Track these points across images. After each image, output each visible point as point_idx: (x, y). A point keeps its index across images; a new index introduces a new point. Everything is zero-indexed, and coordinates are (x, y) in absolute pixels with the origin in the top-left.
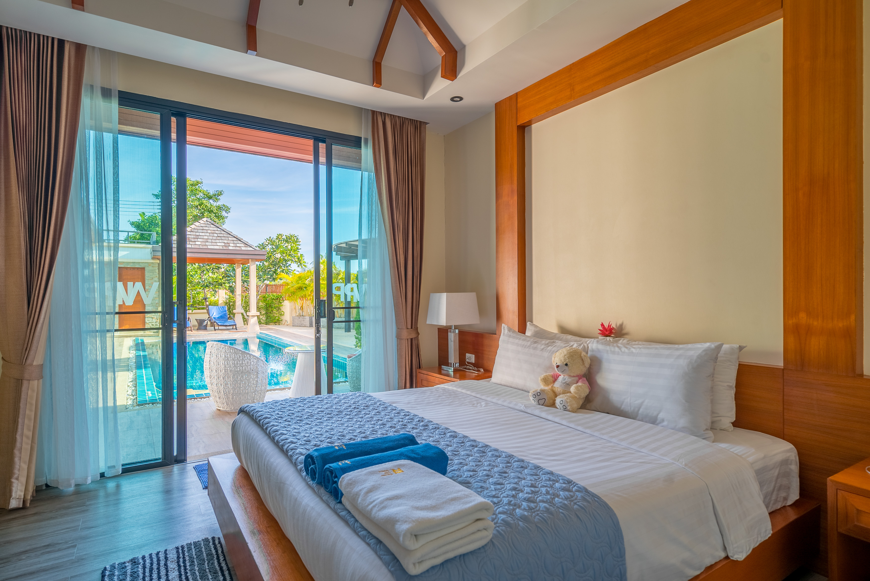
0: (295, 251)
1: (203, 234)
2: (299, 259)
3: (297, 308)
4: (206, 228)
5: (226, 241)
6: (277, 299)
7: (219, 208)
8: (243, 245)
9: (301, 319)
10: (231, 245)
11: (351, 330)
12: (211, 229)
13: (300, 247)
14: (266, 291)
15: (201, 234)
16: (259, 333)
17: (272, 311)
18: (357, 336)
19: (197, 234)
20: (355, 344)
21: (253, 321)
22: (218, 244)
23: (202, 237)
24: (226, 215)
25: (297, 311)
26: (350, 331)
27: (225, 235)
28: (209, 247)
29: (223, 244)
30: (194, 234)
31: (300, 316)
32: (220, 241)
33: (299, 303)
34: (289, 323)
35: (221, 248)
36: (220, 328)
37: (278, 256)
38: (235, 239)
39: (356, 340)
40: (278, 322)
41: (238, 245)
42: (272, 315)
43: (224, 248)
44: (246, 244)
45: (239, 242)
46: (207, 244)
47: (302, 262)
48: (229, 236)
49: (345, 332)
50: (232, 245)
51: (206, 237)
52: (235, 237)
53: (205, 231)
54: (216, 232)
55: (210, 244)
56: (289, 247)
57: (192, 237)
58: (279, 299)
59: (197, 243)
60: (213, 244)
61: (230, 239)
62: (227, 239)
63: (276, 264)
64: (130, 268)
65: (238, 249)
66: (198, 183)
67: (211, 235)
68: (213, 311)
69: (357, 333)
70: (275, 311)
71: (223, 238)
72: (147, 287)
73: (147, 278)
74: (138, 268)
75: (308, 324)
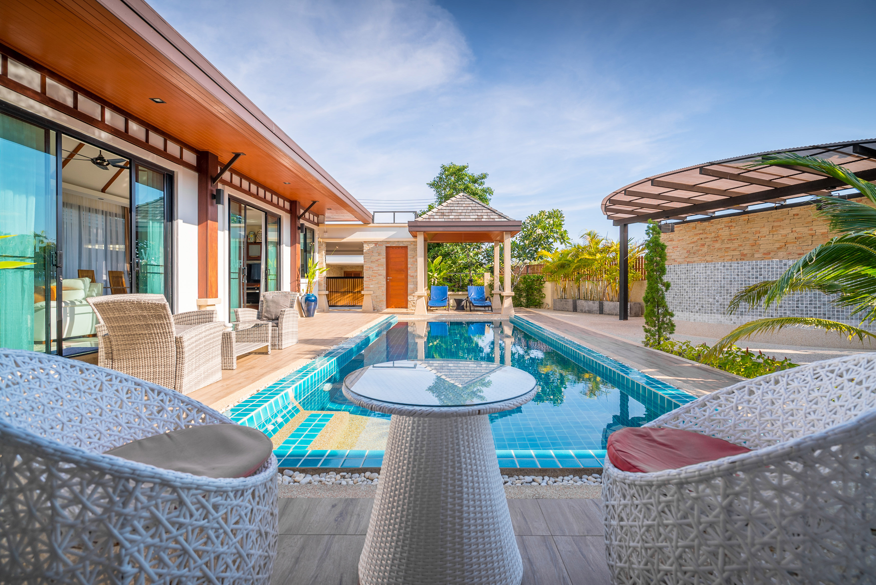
0: (557, 226)
1: (458, 208)
2: (562, 235)
3: (559, 290)
5: (479, 214)
6: (538, 280)
7: (485, 191)
8: (497, 217)
9: (563, 302)
10: (484, 217)
11: (629, 318)
12: (466, 202)
13: (563, 223)
14: (527, 271)
15: (455, 208)
16: (513, 316)
17: (533, 293)
18: (647, 327)
19: (452, 208)
20: (645, 340)
21: (508, 302)
22: (471, 217)
23: (456, 211)
24: (489, 197)
25: (559, 293)
26: (627, 319)
27: (479, 208)
28: (462, 220)
29: (476, 217)
30: (449, 208)
31: (562, 299)
32: (474, 214)
33: (560, 285)
34: (550, 306)
35: (474, 220)
36: (476, 309)
37: (539, 231)
38: (489, 211)
39: (645, 333)
40: (539, 305)
41: (492, 217)
42: (532, 297)
43: (477, 220)
44: (500, 216)
45: (493, 214)
46: (460, 217)
47: (565, 239)
48: (483, 208)
49: (620, 319)
50: (486, 217)
51: (461, 211)
52: (489, 209)
53: (460, 205)
54: (471, 205)
55: (463, 217)
56: (552, 222)
57: (447, 211)
58: (540, 281)
59: (451, 217)
60: (466, 217)
61: (484, 211)
62: (481, 211)
63: (537, 242)
64: (396, 247)
65: (492, 220)
66: (464, 168)
67: (466, 208)
68: (471, 291)
69: (647, 323)
70: (535, 293)
71: (477, 211)
72: (409, 266)
73: (409, 257)
74: (402, 247)
75: (571, 308)
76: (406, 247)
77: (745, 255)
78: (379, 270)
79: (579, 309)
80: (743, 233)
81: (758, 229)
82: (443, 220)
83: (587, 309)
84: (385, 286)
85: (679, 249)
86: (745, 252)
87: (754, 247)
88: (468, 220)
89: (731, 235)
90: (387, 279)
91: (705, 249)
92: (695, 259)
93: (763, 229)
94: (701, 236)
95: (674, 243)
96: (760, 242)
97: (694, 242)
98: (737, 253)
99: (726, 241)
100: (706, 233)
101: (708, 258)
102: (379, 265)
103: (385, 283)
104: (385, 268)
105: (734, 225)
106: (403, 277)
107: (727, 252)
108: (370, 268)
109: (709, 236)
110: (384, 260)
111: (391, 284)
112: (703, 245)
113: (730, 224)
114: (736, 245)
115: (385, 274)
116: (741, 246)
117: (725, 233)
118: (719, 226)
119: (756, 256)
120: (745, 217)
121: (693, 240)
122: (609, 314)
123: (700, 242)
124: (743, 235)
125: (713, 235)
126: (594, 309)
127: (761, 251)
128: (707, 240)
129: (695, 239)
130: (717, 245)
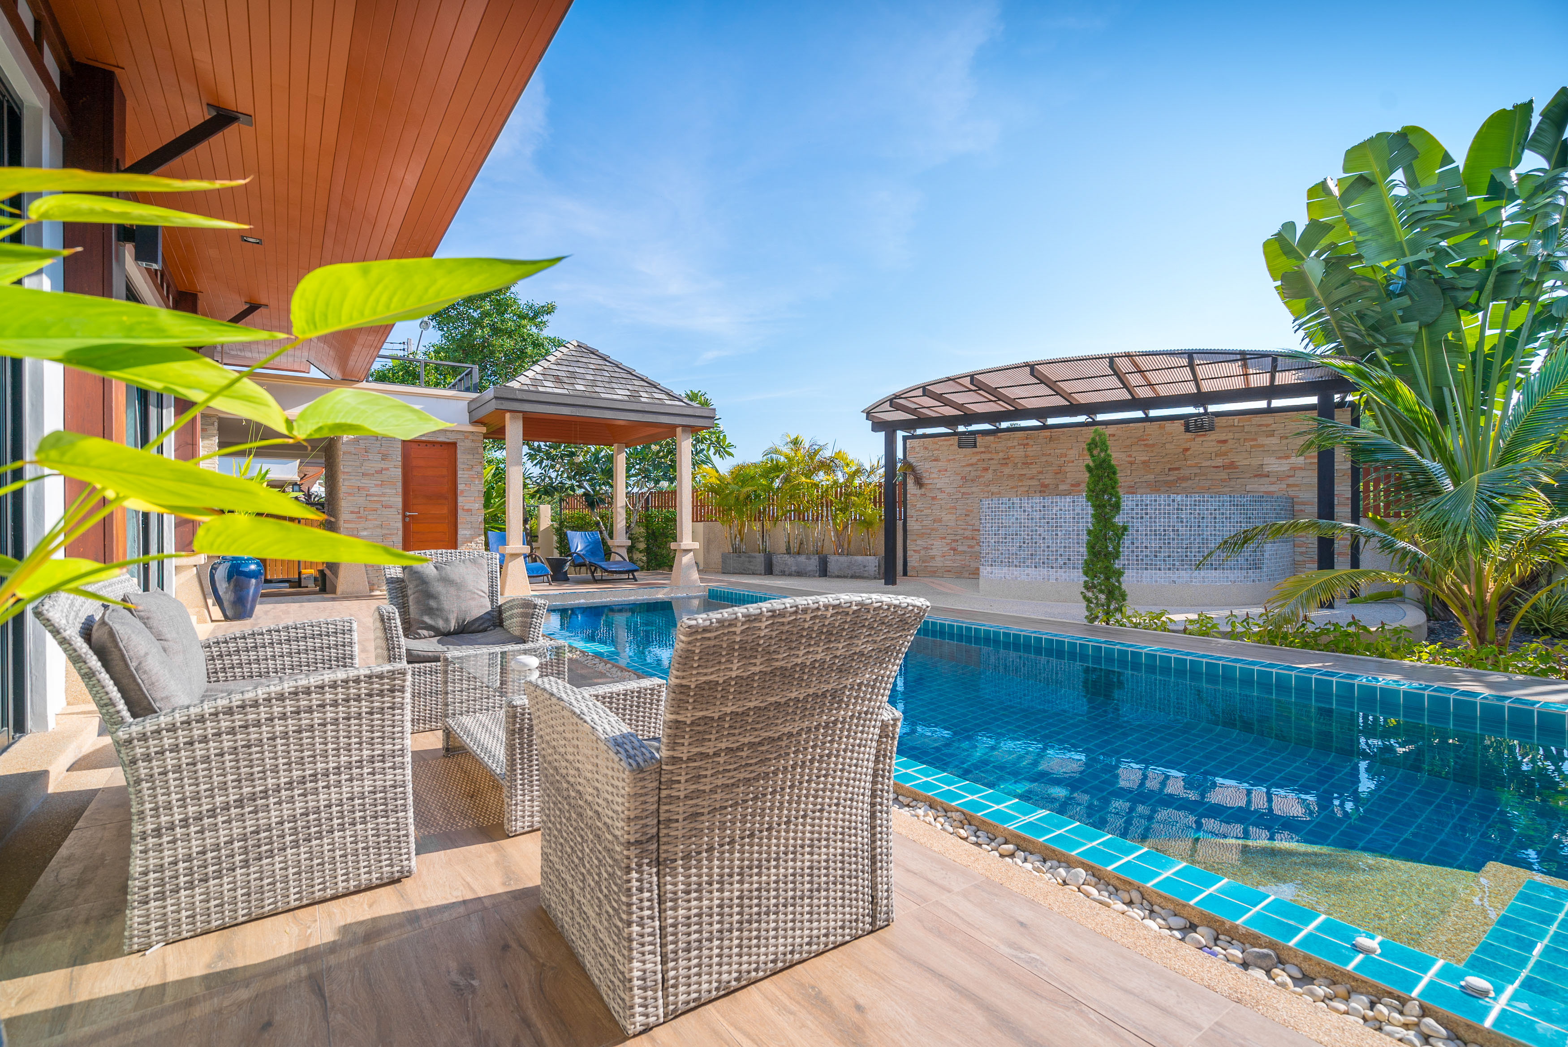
3: (732, 538)
4: (583, 360)
5: (630, 388)
9: (743, 558)
10: (642, 394)
15: (577, 370)
17: (667, 543)
21: (685, 560)
22: (619, 392)
23: (581, 376)
25: (734, 543)
27: (625, 376)
28: (603, 395)
29: (627, 393)
31: (739, 553)
32: (620, 386)
35: (626, 399)
38: (645, 384)
41: (656, 396)
43: (632, 399)
44: (668, 394)
45: (655, 389)
46: (597, 389)
48: (630, 377)
50: (644, 395)
52: (643, 380)
55: (603, 390)
59: (578, 387)
60: (608, 391)
61: (635, 383)
62: (630, 382)
64: (428, 442)
65: (655, 402)
67: (597, 372)
68: (576, 541)
71: (622, 381)
72: (461, 487)
73: (460, 466)
74: (442, 444)
75: (761, 568)
76: (454, 445)
77: (1046, 486)
78: (383, 495)
79: (776, 569)
80: (1043, 455)
81: (1064, 451)
82: (565, 392)
83: (794, 568)
84: (400, 533)
85: (948, 474)
86: (1047, 482)
87: (1059, 476)
88: (615, 397)
89: (1026, 456)
90: (404, 516)
91: (989, 475)
92: (974, 489)
93: (1071, 452)
94: (983, 456)
95: (940, 464)
96: (1067, 469)
97: (972, 465)
98: (1034, 482)
99: (1019, 465)
100: (990, 452)
101: (994, 489)
102: (382, 484)
103: (400, 525)
104: (400, 490)
105: (1031, 443)
106: (445, 511)
107: (1021, 481)
108: (359, 488)
109: (995, 456)
110: (398, 473)
111: (413, 527)
112: (986, 469)
113: (1025, 442)
114: (1035, 471)
115: (400, 505)
116: (1041, 472)
117: (1018, 453)
118: (1010, 444)
119: (1062, 487)
120: (1047, 433)
121: (970, 462)
122: (838, 577)
123: (981, 465)
124: (1044, 459)
125: (1001, 455)
126: (810, 569)
127: (1069, 481)
128: (992, 462)
129: (974, 460)
130: (1007, 471)
